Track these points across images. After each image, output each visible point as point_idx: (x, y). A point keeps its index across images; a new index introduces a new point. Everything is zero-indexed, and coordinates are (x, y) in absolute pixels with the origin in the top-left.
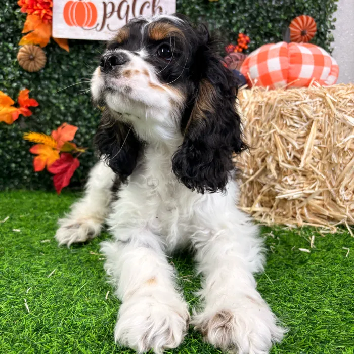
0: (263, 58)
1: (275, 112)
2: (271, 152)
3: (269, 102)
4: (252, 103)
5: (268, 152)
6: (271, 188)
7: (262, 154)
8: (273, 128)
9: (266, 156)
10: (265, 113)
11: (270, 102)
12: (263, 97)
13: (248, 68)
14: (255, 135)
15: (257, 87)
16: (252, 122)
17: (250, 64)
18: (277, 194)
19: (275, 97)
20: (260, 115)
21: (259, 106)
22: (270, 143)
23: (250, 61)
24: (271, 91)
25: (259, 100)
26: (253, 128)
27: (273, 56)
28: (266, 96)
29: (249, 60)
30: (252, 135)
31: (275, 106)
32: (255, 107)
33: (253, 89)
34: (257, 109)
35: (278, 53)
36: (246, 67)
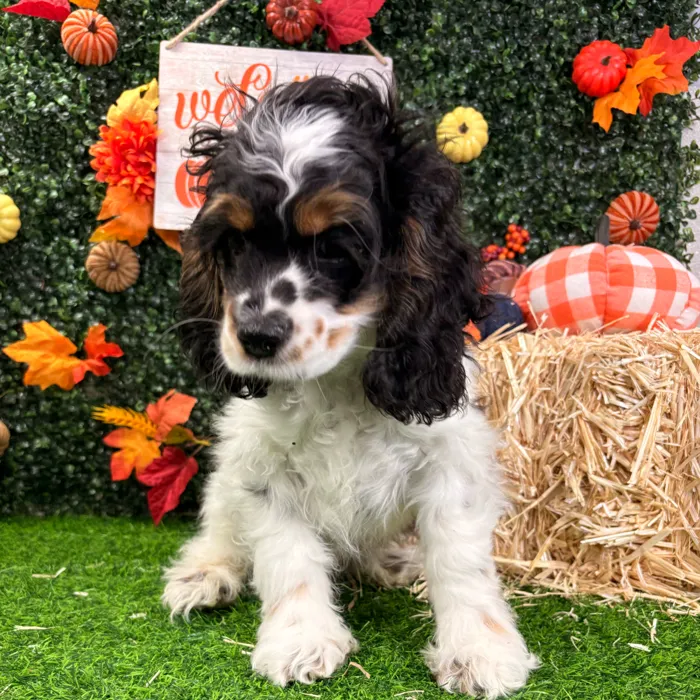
0: (556, 274)
1: (580, 379)
2: (573, 454)
3: (570, 358)
4: (536, 359)
5: (567, 454)
6: (572, 524)
7: (555, 457)
8: (577, 409)
9: (563, 462)
10: (561, 380)
11: (572, 357)
12: (556, 349)
13: (527, 292)
14: (541, 421)
15: (546, 330)
16: (535, 396)
17: (531, 285)
18: (583, 535)
19: (581, 349)
20: (552, 383)
21: (550, 365)
22: (572, 436)
23: (531, 278)
24: (574, 337)
25: (549, 354)
26: (538, 408)
27: (577, 270)
28: (564, 348)
29: (528, 275)
30: (536, 421)
31: (580, 367)
32: (542, 367)
33: (538, 333)
34: (545, 370)
35: (586, 265)
36: (523, 288)
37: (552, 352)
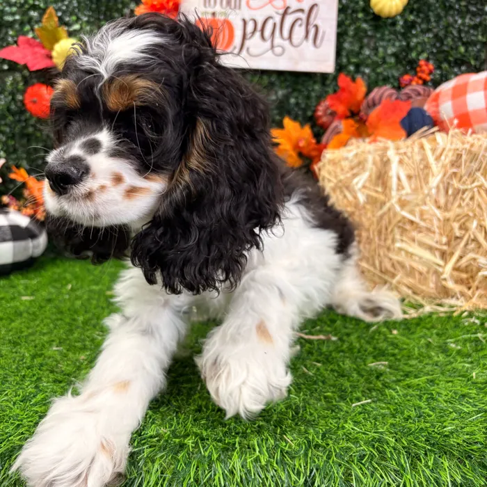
0: (460, 93)
1: (481, 163)
2: (475, 215)
4: (450, 150)
5: (471, 214)
6: (472, 262)
7: (460, 217)
8: (478, 181)
9: (467, 221)
10: (465, 165)
11: (474, 149)
12: (463, 143)
13: (437, 106)
14: (450, 192)
15: (457, 130)
16: (447, 176)
17: (440, 101)
18: (479, 269)
19: (480, 143)
20: (459, 167)
21: (458, 155)
22: (474, 204)
23: (441, 96)
24: (474, 136)
25: (458, 147)
26: (449, 183)
27: (475, 90)
28: (468, 142)
29: (438, 95)
30: (447, 192)
31: (481, 154)
32: (453, 155)
33: (451, 132)
34: (454, 158)
35: (482, 86)
36: (434, 103)
37: (460, 146)
